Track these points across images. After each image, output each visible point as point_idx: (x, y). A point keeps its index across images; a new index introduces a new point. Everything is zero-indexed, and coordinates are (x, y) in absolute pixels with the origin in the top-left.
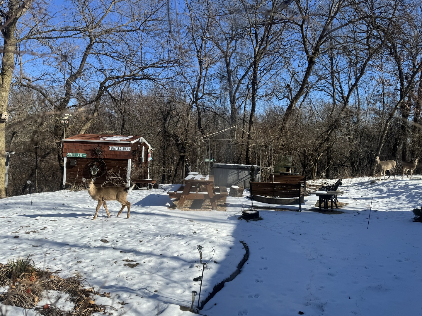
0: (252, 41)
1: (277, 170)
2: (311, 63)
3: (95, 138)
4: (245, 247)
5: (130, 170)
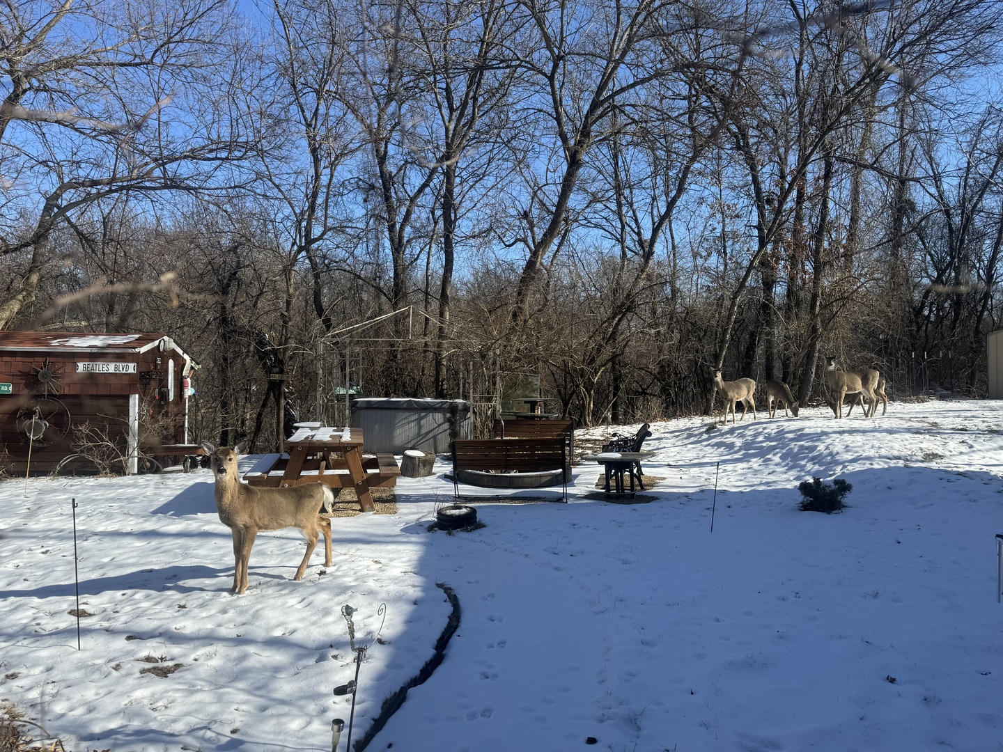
0: (440, 107)
1: (508, 409)
2: (574, 163)
3: (36, 341)
4: (449, 596)
5: (137, 422)
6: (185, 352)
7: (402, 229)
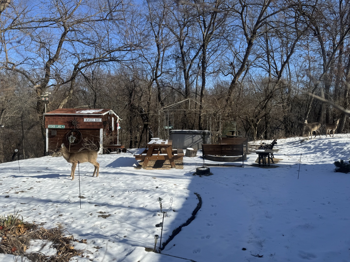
0: (201, 27)
1: (224, 134)
2: (250, 44)
3: (72, 112)
4: (198, 197)
5: (102, 137)
6: (117, 115)
7: (188, 71)
